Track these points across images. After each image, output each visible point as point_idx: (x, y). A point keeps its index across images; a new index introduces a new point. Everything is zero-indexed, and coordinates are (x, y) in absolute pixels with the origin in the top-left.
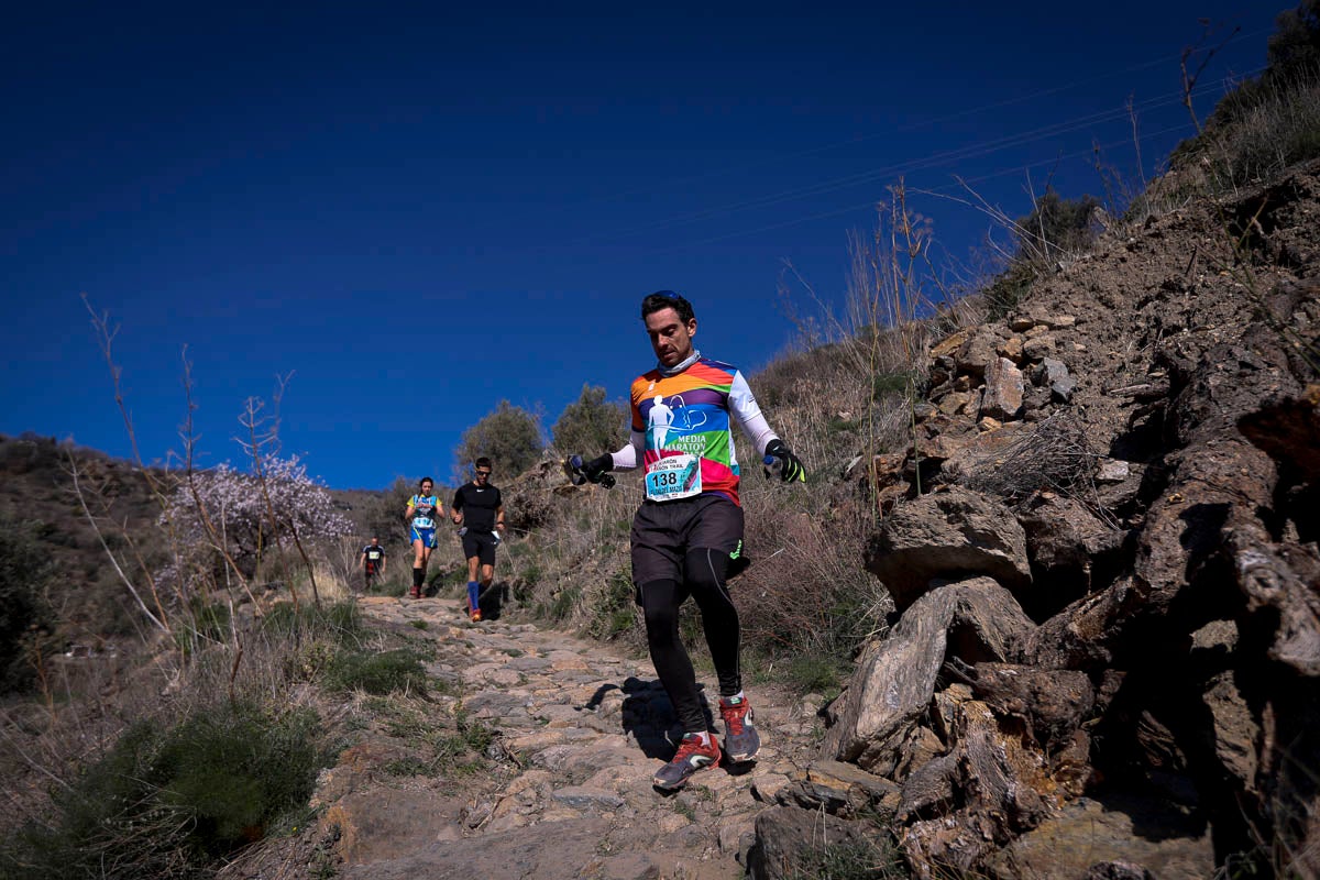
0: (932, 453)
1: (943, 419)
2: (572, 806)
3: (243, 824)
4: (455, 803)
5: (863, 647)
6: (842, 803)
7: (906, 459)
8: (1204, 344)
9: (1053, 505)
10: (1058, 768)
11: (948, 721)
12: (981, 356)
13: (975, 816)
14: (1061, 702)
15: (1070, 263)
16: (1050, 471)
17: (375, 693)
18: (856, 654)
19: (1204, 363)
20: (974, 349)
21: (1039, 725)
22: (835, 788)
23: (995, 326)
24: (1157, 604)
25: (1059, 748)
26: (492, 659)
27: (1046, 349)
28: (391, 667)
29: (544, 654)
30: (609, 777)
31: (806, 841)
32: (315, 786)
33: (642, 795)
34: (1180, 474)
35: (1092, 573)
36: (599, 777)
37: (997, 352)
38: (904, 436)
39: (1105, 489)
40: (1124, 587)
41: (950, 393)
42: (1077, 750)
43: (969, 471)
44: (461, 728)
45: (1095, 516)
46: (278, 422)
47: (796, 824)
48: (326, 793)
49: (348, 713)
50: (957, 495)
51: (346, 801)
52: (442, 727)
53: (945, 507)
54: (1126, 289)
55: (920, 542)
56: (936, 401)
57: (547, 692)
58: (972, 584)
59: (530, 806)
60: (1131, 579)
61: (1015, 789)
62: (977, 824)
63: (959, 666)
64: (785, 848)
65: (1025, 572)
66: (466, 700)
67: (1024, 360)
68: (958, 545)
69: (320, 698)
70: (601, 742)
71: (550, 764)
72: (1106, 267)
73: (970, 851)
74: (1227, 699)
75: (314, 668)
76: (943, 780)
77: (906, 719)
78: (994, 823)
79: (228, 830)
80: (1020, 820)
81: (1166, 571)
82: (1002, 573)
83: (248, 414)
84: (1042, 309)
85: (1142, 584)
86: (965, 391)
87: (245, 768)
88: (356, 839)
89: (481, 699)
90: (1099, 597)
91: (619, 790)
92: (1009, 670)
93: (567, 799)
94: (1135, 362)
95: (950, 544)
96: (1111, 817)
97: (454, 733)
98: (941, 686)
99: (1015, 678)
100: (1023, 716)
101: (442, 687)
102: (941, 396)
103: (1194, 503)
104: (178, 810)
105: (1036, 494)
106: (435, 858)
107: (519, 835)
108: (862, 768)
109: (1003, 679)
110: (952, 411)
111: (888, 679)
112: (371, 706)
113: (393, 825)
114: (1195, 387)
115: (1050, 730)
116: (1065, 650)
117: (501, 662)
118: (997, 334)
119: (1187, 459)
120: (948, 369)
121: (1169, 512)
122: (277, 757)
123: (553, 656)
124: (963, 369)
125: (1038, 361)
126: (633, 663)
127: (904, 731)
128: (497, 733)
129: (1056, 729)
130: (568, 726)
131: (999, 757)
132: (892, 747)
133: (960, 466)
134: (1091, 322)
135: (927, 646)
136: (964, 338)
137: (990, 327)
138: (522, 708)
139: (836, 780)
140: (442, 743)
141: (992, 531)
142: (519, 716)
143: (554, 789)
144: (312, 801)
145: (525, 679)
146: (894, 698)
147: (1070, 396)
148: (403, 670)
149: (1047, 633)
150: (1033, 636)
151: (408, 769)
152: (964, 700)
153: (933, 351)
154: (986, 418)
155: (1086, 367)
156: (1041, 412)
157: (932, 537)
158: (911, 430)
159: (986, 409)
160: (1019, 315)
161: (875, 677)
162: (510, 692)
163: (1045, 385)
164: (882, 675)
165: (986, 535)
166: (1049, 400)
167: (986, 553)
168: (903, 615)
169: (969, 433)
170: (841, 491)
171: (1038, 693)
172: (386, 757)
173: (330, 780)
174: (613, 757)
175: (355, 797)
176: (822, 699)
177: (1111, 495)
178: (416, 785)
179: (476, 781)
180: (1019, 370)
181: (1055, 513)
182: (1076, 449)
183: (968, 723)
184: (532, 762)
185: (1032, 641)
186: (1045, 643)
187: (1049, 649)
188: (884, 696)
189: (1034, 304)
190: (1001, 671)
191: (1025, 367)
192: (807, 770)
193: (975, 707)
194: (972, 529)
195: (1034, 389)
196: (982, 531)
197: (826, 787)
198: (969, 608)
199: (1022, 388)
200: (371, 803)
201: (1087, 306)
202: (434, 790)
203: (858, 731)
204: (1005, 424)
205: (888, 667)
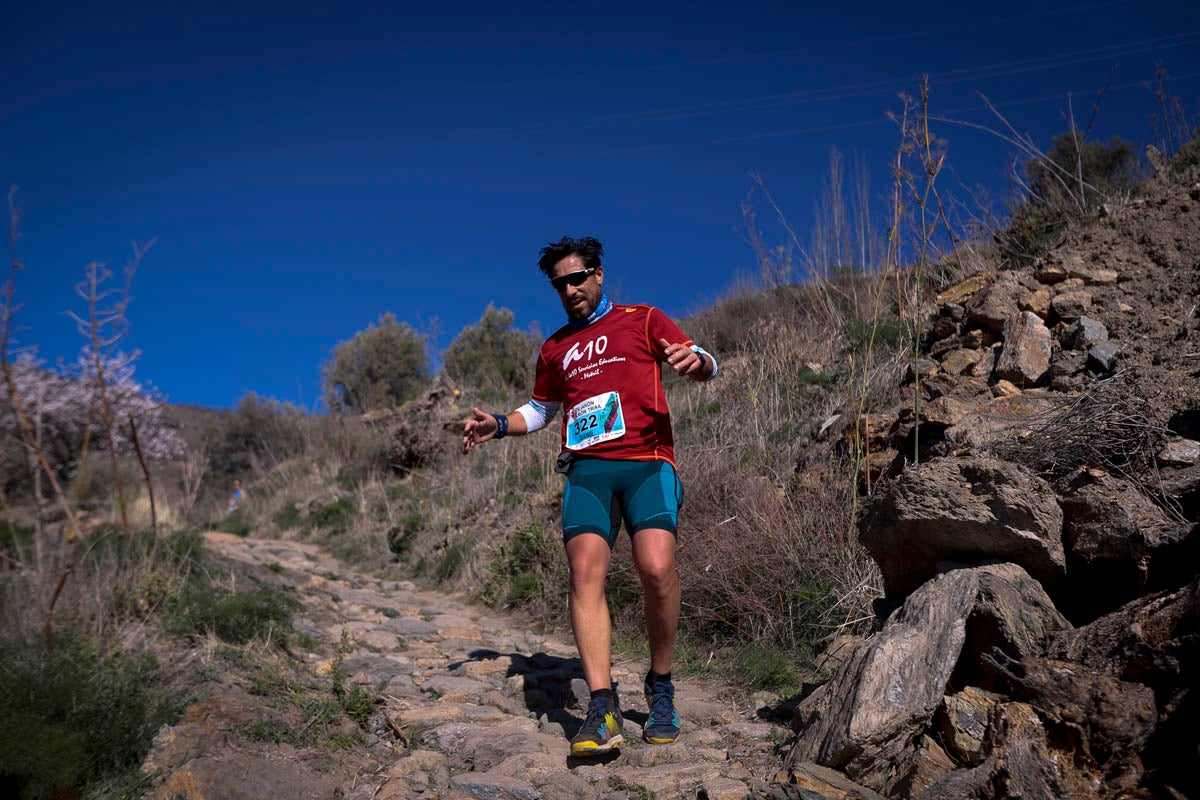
0: (933, 416)
1: (944, 380)
2: (475, 796)
3: (55, 786)
4: (328, 781)
5: (832, 641)
7: (898, 421)
9: (1102, 485)
11: (961, 732)
12: (999, 307)
14: (1128, 715)
15: (1116, 206)
16: (1099, 443)
17: (231, 642)
18: (820, 648)
20: (992, 299)
21: (1098, 740)
22: (826, 795)
23: (1019, 274)
25: (1116, 773)
26: (364, 617)
27: (1079, 307)
28: (248, 611)
29: (428, 617)
30: (521, 766)
32: (151, 746)
33: (562, 791)
35: (1148, 570)
36: (507, 765)
38: (895, 395)
39: (1169, 472)
41: (957, 349)
42: (1132, 777)
43: (978, 440)
44: (337, 691)
45: (1155, 502)
46: (127, 301)
48: (165, 756)
49: (194, 661)
50: (989, 463)
51: (194, 766)
52: (313, 688)
53: (970, 474)
54: (1184, 244)
55: (935, 513)
56: (939, 357)
57: (434, 662)
58: (992, 569)
59: (421, 792)
63: (1001, 660)
65: (1059, 563)
66: (347, 657)
67: (1052, 317)
68: (983, 520)
69: (160, 637)
70: (507, 724)
71: (444, 744)
72: (1161, 215)
75: (151, 604)
77: (910, 722)
79: (35, 792)
82: (1031, 558)
83: (89, 285)
84: (1078, 259)
86: (975, 348)
87: (59, 716)
89: (357, 661)
90: (1173, 596)
91: (533, 781)
92: (1064, 670)
93: (470, 787)
95: (972, 518)
97: (328, 697)
98: (953, 687)
99: (1074, 678)
100: (1080, 727)
101: (308, 644)
102: (947, 350)
105: (1082, 469)
108: (850, 779)
109: (1058, 678)
110: (957, 371)
111: (891, 672)
112: (225, 655)
115: (1110, 749)
116: (1123, 656)
117: (374, 622)
118: (1021, 284)
120: (956, 320)
122: (104, 707)
123: (439, 621)
124: (975, 321)
125: (1069, 321)
126: (538, 639)
127: (905, 737)
128: (379, 702)
129: (1118, 748)
130: (467, 701)
131: (1051, 773)
132: (890, 755)
133: (969, 435)
134: (1138, 280)
135: (941, 636)
136: (980, 285)
137: (1013, 274)
138: (406, 677)
139: (828, 786)
140: (314, 707)
141: (1027, 508)
142: (404, 685)
143: (451, 775)
144: (146, 765)
145: (404, 644)
146: (897, 695)
147: (1113, 364)
148: (264, 615)
149: (1096, 635)
150: (1078, 636)
151: (272, 734)
152: (1003, 701)
153: (939, 297)
154: (1001, 381)
155: (1132, 332)
156: (1073, 380)
157: (950, 508)
158: (904, 389)
159: (1002, 371)
160: (1050, 263)
161: (874, 668)
162: (390, 657)
163: (1079, 349)
164: (884, 666)
165: (1018, 512)
166: (1083, 366)
167: (1015, 534)
168: (908, 598)
169: (980, 397)
170: (812, 454)
171: (1101, 700)
172: (245, 717)
173: (171, 741)
174: (525, 742)
175: (206, 763)
176: (777, 698)
177: (1176, 480)
178: (281, 755)
179: (353, 757)
180: (1046, 328)
181: (1104, 494)
182: (1136, 419)
183: (1009, 730)
184: (422, 740)
185: (1077, 642)
186: (1095, 645)
187: (1100, 653)
188: (885, 691)
189: (1068, 253)
190: (1055, 669)
191: (1054, 325)
192: (790, 771)
193: (1018, 710)
194: (1002, 502)
195: (1064, 352)
196: (1015, 507)
197: (815, 793)
198: (990, 597)
199: (1049, 350)
200: (225, 771)
201: (1134, 261)
202: (302, 763)
203: (851, 731)
204: (1026, 390)
205: (891, 659)
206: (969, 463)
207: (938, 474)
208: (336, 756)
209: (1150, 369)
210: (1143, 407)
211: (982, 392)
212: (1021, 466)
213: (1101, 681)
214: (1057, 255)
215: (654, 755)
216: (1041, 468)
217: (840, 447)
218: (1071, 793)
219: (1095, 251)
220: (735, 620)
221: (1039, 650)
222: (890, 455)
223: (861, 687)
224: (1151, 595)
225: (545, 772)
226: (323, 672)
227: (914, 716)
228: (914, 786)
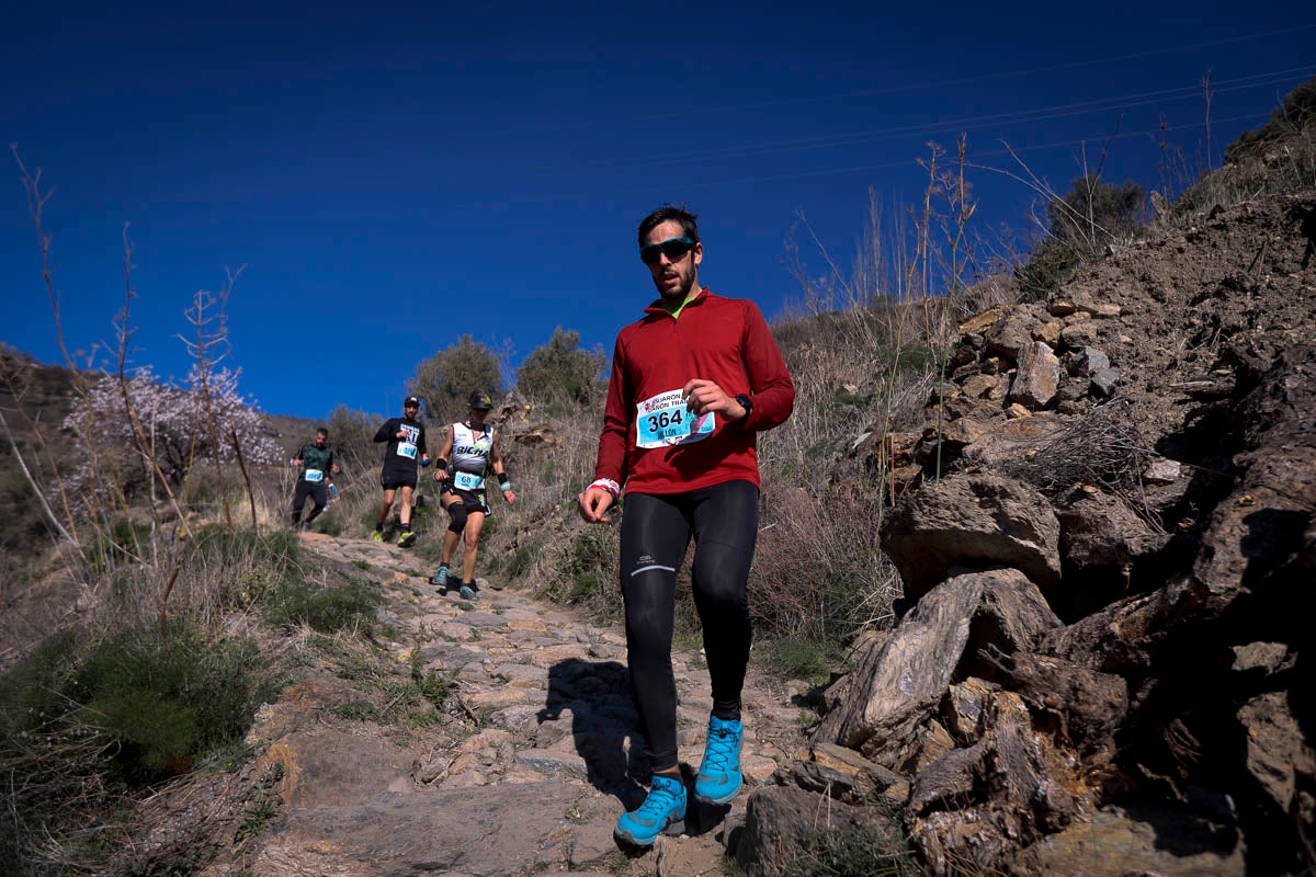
0: (953, 435)
1: (965, 402)
2: (536, 769)
3: (170, 754)
4: (407, 755)
5: (858, 635)
6: (847, 788)
7: (922, 439)
8: (1281, 344)
9: (1094, 500)
10: (1090, 771)
11: (963, 716)
12: (1014, 338)
13: (998, 812)
14: (1101, 702)
15: (1121, 247)
16: (1093, 462)
17: (320, 630)
18: (848, 643)
19: (1280, 363)
20: (1008, 329)
21: (1075, 724)
22: (841, 771)
23: (1033, 307)
24: (1214, 610)
25: (1089, 751)
26: (441, 610)
27: (1086, 338)
28: (338, 604)
29: (499, 610)
31: (806, 823)
32: (254, 721)
34: (1250, 477)
35: (1132, 575)
36: (566, 742)
37: (1032, 335)
38: (920, 415)
39: (1153, 488)
40: (1178, 589)
41: (976, 374)
42: (1105, 755)
43: (991, 458)
44: (416, 676)
45: (1139, 516)
47: (795, 805)
48: (265, 730)
49: (290, 648)
50: (994, 479)
51: (290, 739)
52: (395, 673)
53: (978, 489)
54: (1180, 282)
55: (947, 524)
56: (960, 381)
57: (503, 651)
58: (996, 574)
59: (490, 765)
60: (1187, 582)
61: (1048, 787)
62: (1001, 820)
63: (995, 655)
64: (782, 828)
65: (1055, 569)
66: (426, 646)
67: (1061, 347)
68: (988, 530)
69: (260, 626)
71: (511, 724)
72: (1160, 256)
73: (991, 847)
74: (1269, 721)
75: (252, 597)
76: (964, 772)
77: (918, 708)
78: (1020, 821)
79: (153, 759)
80: (1048, 820)
81: (1228, 576)
82: (1031, 564)
83: (197, 309)
84: (1086, 294)
85: (1200, 588)
86: (992, 374)
87: (173, 693)
88: (299, 782)
89: (434, 650)
90: (1147, 599)
92: (1048, 664)
93: (532, 762)
94: (1187, 360)
95: (980, 529)
96: (1144, 827)
97: (408, 681)
98: (959, 676)
99: (1056, 671)
100: (1060, 713)
101: (390, 634)
102: (967, 376)
103: (1265, 506)
104: (101, 731)
105: (1078, 486)
106: (388, 809)
107: (480, 794)
108: (864, 757)
109: (1043, 671)
110: (976, 394)
111: (903, 665)
112: (317, 643)
113: (340, 770)
114: (1269, 388)
115: (1085, 731)
116: (1102, 651)
117: (451, 615)
118: (1034, 316)
119: (1260, 460)
120: (976, 348)
121: (1237, 515)
122: (212, 687)
123: (508, 614)
124: (993, 350)
125: (1076, 350)
126: (597, 631)
127: (914, 721)
128: (453, 686)
129: (1092, 731)
130: (531, 686)
131: (1032, 752)
132: (900, 737)
133: (984, 452)
134: (1138, 314)
135: (948, 633)
136: (998, 316)
137: (1027, 307)
138: (478, 664)
139: (843, 763)
140: (395, 690)
141: (1027, 520)
142: (475, 671)
143: (516, 750)
144: (249, 737)
145: (477, 635)
146: (908, 685)
147: (1112, 390)
148: (352, 608)
149: (1081, 632)
150: (1066, 633)
151: (358, 713)
152: (995, 691)
153: (962, 327)
154: (1015, 404)
155: (1131, 361)
156: (1077, 404)
157: (960, 520)
158: (929, 410)
159: (1015, 395)
160: (1061, 297)
161: (888, 661)
162: (463, 646)
163: (1084, 376)
164: (897, 659)
165: (1020, 524)
166: (1087, 392)
167: (1017, 543)
168: (921, 600)
169: (995, 419)
170: (844, 468)
171: (1079, 690)
172: (335, 697)
173: (271, 717)
175: (300, 737)
176: (808, 685)
177: (1158, 496)
178: (366, 731)
179: (430, 734)
180: (1055, 357)
181: (1095, 508)
182: (1126, 441)
183: (999, 715)
184: (491, 720)
185: (1065, 639)
186: (1079, 642)
187: (1084, 648)
188: (897, 682)
189: (1077, 288)
190: (1041, 663)
191: (1062, 355)
192: (811, 750)
193: (1008, 698)
194: (1006, 515)
195: (1070, 379)
196: (1017, 519)
197: (832, 769)
198: (993, 599)
199: (1058, 377)
200: (317, 744)
201: (1135, 296)
202: (385, 738)
203: (866, 716)
204: (1035, 413)
205: (904, 653)
206: (978, 479)
207: (951, 489)
208: (415, 733)
209: (1145, 396)
210: (1132, 431)
212: (1024, 483)
213: (1081, 673)
214: (1067, 290)
216: (1042, 484)
217: (871, 462)
218: (1050, 769)
219: (1101, 288)
220: (773, 616)
221: (1033, 646)
222: (915, 469)
223: (876, 678)
224: (1129, 598)
226: (404, 659)
228: (919, 763)
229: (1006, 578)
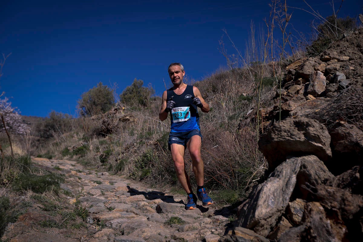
0: (285, 108)
1: (289, 96)
7: (273, 110)
9: (345, 127)
11: (295, 215)
12: (308, 70)
14: (355, 205)
15: (349, 34)
17: (37, 192)
20: (305, 67)
21: (344, 215)
22: (246, 238)
23: (314, 59)
26: (89, 184)
27: (336, 69)
28: (44, 182)
29: (112, 184)
30: (140, 233)
32: (5, 231)
36: (136, 232)
38: (272, 102)
41: (293, 85)
43: (300, 114)
48: (10, 234)
49: (23, 200)
50: (304, 120)
51: (20, 237)
52: (67, 208)
53: (297, 124)
55: (285, 138)
56: (287, 88)
57: (113, 198)
58: (306, 158)
63: (309, 187)
65: (329, 155)
67: (326, 73)
68: (302, 140)
69: (11, 192)
70: (137, 218)
71: (114, 226)
75: (9, 181)
76: (298, 236)
77: (277, 212)
82: (319, 153)
84: (335, 53)
86: (299, 84)
89: (84, 199)
91: (144, 238)
92: (331, 189)
95: (298, 139)
97: (72, 211)
98: (292, 199)
99: (335, 193)
100: (338, 210)
101: (67, 193)
102: (290, 86)
105: (337, 121)
108: (255, 232)
109: (329, 193)
110: (293, 93)
111: (270, 194)
112: (35, 198)
117: (93, 186)
118: (315, 62)
120: (293, 75)
123: (116, 185)
124: (300, 75)
125: (332, 74)
127: (275, 217)
130: (123, 211)
131: (327, 227)
132: (270, 224)
133: (298, 113)
134: (356, 59)
135: (288, 181)
136: (301, 62)
137: (313, 58)
138: (102, 204)
139: (247, 235)
140: (66, 215)
141: (318, 135)
142: (101, 206)
143: (116, 236)
144: (3, 237)
145: (103, 193)
146: (272, 202)
147: (347, 87)
148: (50, 183)
149: (343, 178)
150: (337, 179)
151: (50, 225)
152: (309, 202)
153: (287, 67)
154: (309, 95)
155: (354, 76)
156: (334, 93)
157: (291, 136)
158: (275, 100)
159: (309, 92)
160: (325, 54)
161: (264, 193)
163: (336, 83)
164: (267, 192)
165: (315, 137)
166: (337, 89)
167: (314, 145)
168: (276, 169)
169: (302, 101)
171: (345, 200)
172: (40, 219)
173: (12, 228)
174: (142, 224)
175: (24, 236)
178: (53, 232)
180: (324, 76)
181: (345, 130)
182: (357, 102)
183: (312, 212)
184: (106, 225)
185: (336, 181)
186: (342, 182)
188: (268, 201)
189: (332, 51)
190: (328, 189)
191: (327, 76)
192: (233, 230)
193: (315, 205)
194: (309, 133)
195: (331, 84)
196: (314, 135)
197: (242, 238)
198: (305, 167)
199: (326, 84)
200: (31, 238)
201: (355, 53)
202: (61, 234)
203: (256, 216)
204: (317, 98)
205: (270, 190)
206: (297, 120)
207: (286, 124)
208: (74, 232)
211: (302, 99)
212: (316, 120)
213: (345, 193)
214: (328, 51)
215: (188, 227)
216: (323, 121)
217: (253, 120)
218: (335, 234)
219: (341, 50)
223: (258, 200)
225: (149, 235)
226: (72, 203)
227: (278, 209)
228: (278, 234)
229: (310, 159)
